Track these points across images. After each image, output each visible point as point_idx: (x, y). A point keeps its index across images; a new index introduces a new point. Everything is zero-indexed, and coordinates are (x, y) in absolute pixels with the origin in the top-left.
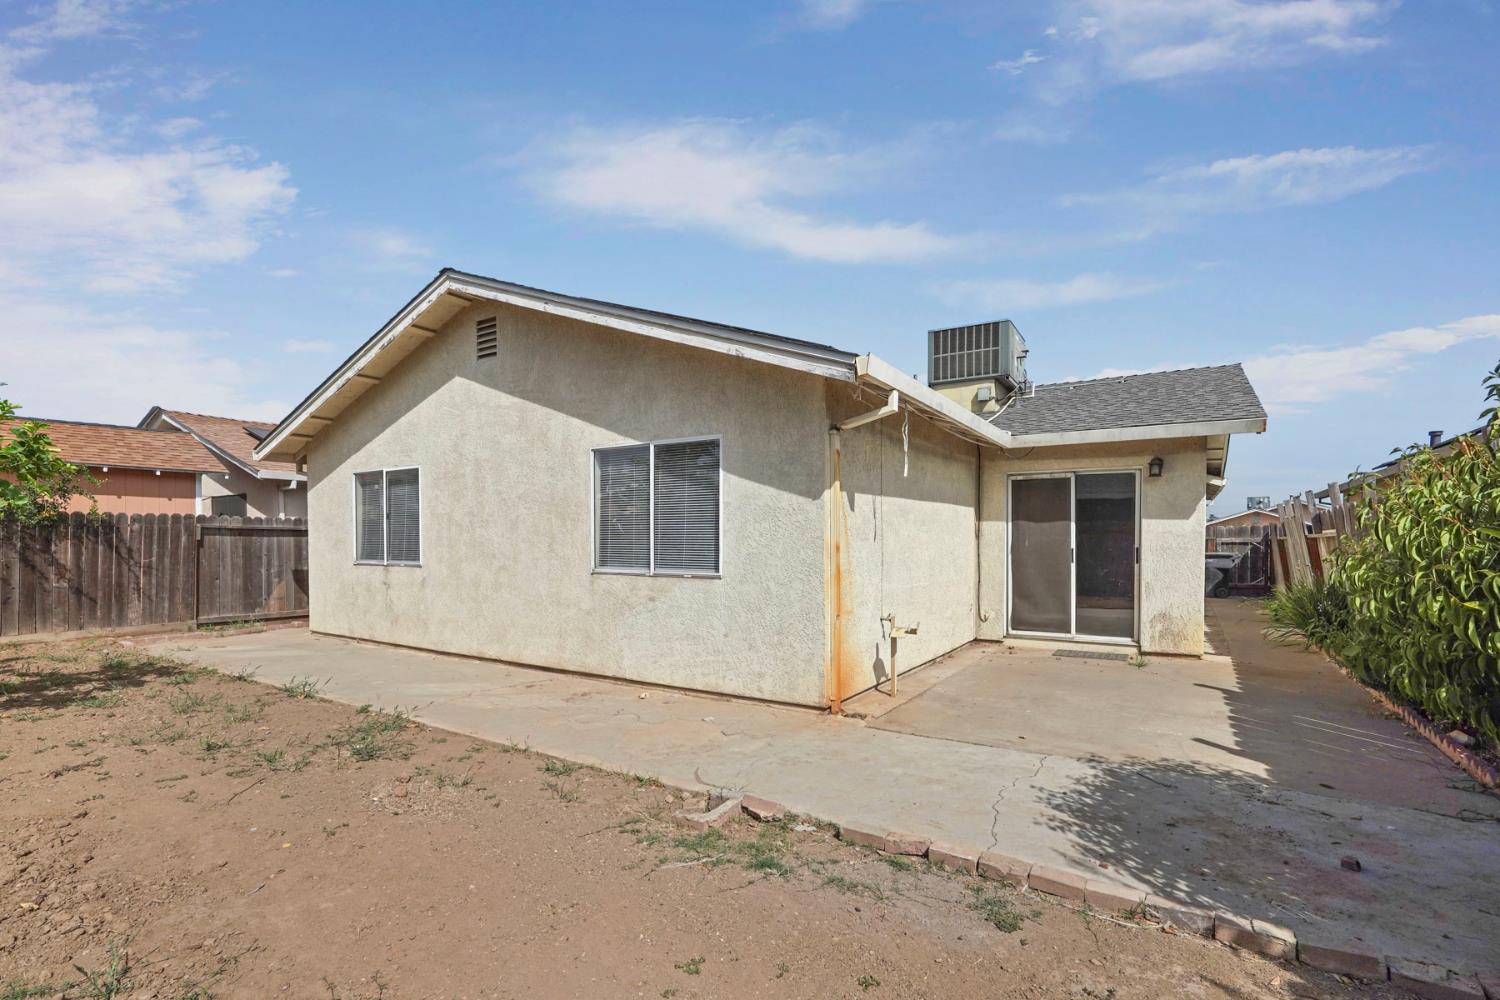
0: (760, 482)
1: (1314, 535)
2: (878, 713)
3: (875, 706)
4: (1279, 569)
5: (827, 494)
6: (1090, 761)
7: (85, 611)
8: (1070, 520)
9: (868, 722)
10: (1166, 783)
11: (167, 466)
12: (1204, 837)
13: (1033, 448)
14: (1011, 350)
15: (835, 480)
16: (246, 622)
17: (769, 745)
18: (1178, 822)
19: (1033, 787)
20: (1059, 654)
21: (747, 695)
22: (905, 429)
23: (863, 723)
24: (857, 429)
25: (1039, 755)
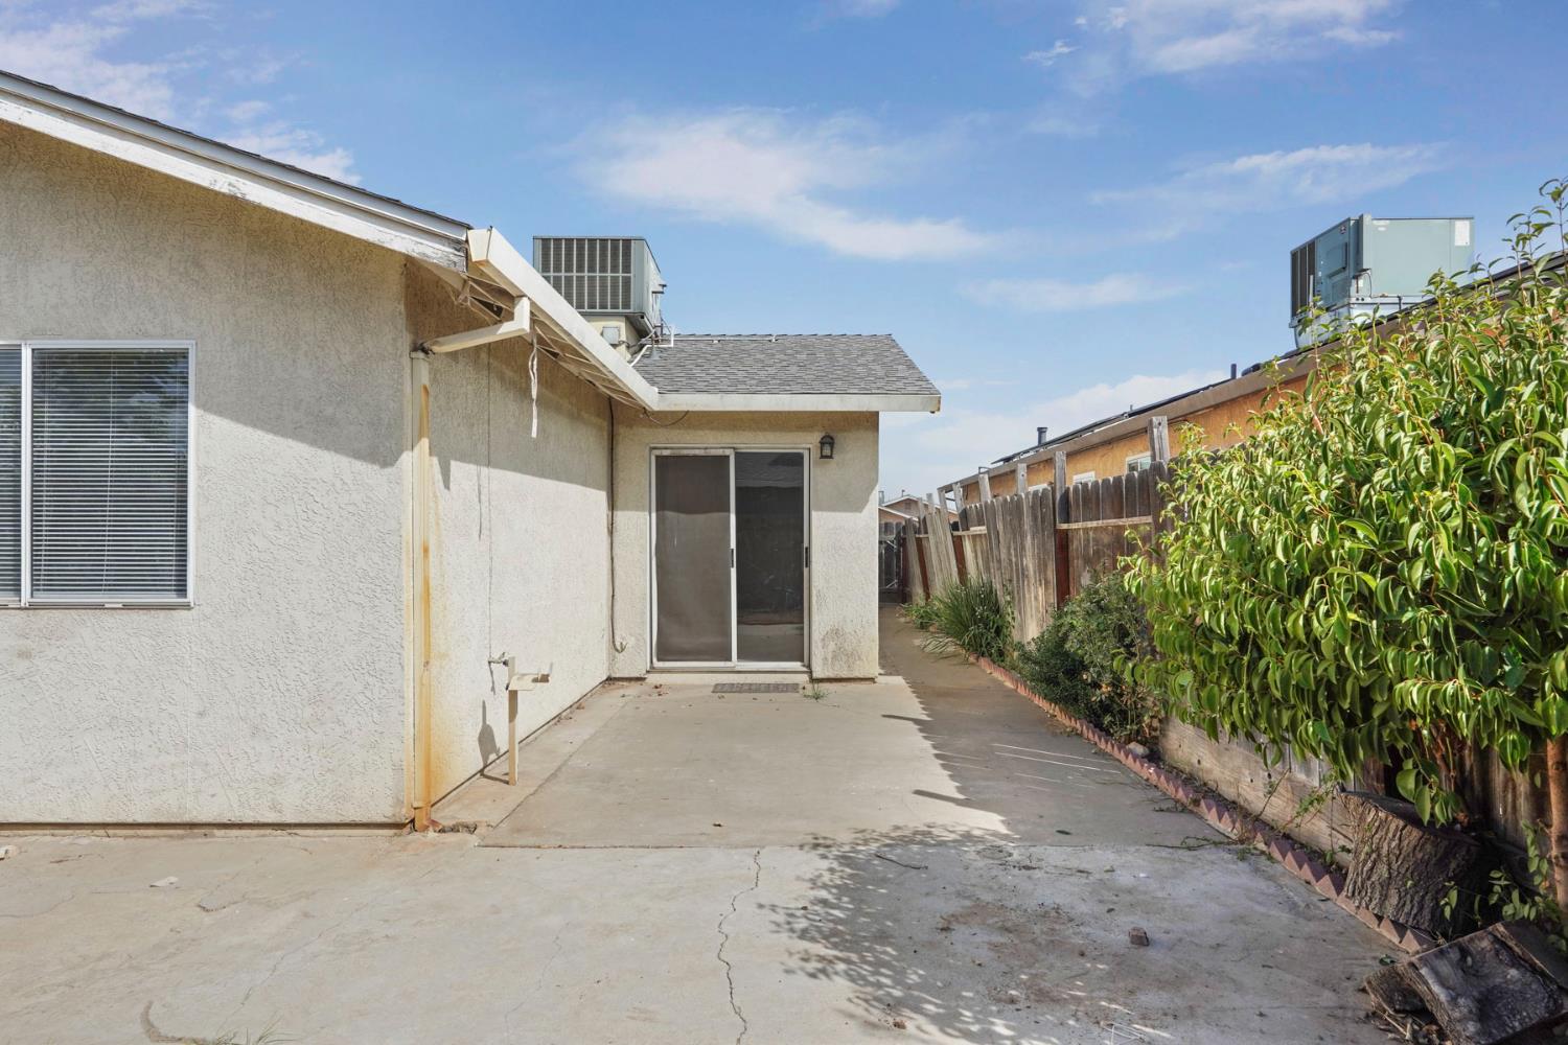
0: (276, 433)
1: (960, 533)
2: (494, 819)
3: (487, 808)
4: (916, 570)
5: (407, 458)
6: (816, 846)
8: (728, 511)
9: (483, 838)
10: (914, 863)
12: (986, 938)
13: (687, 412)
14: (646, 280)
15: (420, 437)
17: (306, 915)
18: (950, 922)
19: (761, 906)
20: (719, 689)
21: (250, 821)
22: (534, 364)
23: (473, 839)
24: (454, 355)
25: (747, 850)
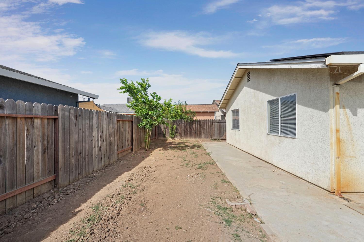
5: (331, 110)
7: (197, 136)
11: (210, 111)
15: (336, 105)
16: (219, 139)
